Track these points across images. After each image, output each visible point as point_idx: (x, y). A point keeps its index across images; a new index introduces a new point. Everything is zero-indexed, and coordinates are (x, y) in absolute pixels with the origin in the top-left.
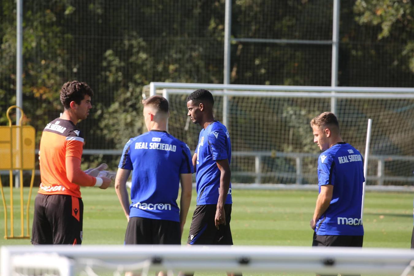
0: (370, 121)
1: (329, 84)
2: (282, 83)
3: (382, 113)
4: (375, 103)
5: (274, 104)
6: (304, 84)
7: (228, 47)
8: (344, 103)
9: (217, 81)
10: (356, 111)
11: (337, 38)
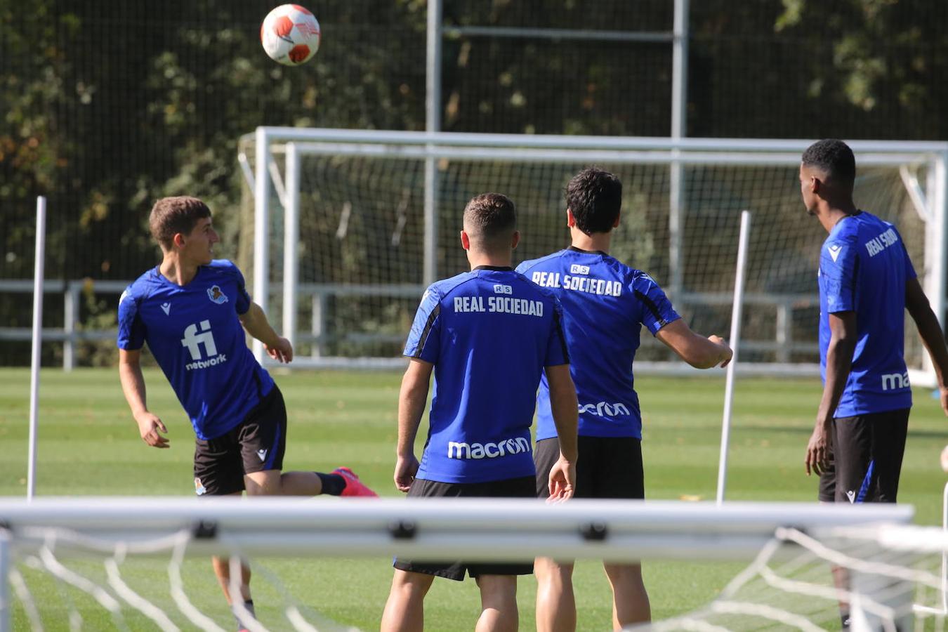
0: (745, 217)
1: (666, 132)
2: (559, 130)
3: (785, 199)
4: (770, 175)
5: (541, 178)
6: (612, 132)
7: (436, 45)
8: (699, 175)
9: (413, 125)
10: (727, 195)
11: (684, 27)
